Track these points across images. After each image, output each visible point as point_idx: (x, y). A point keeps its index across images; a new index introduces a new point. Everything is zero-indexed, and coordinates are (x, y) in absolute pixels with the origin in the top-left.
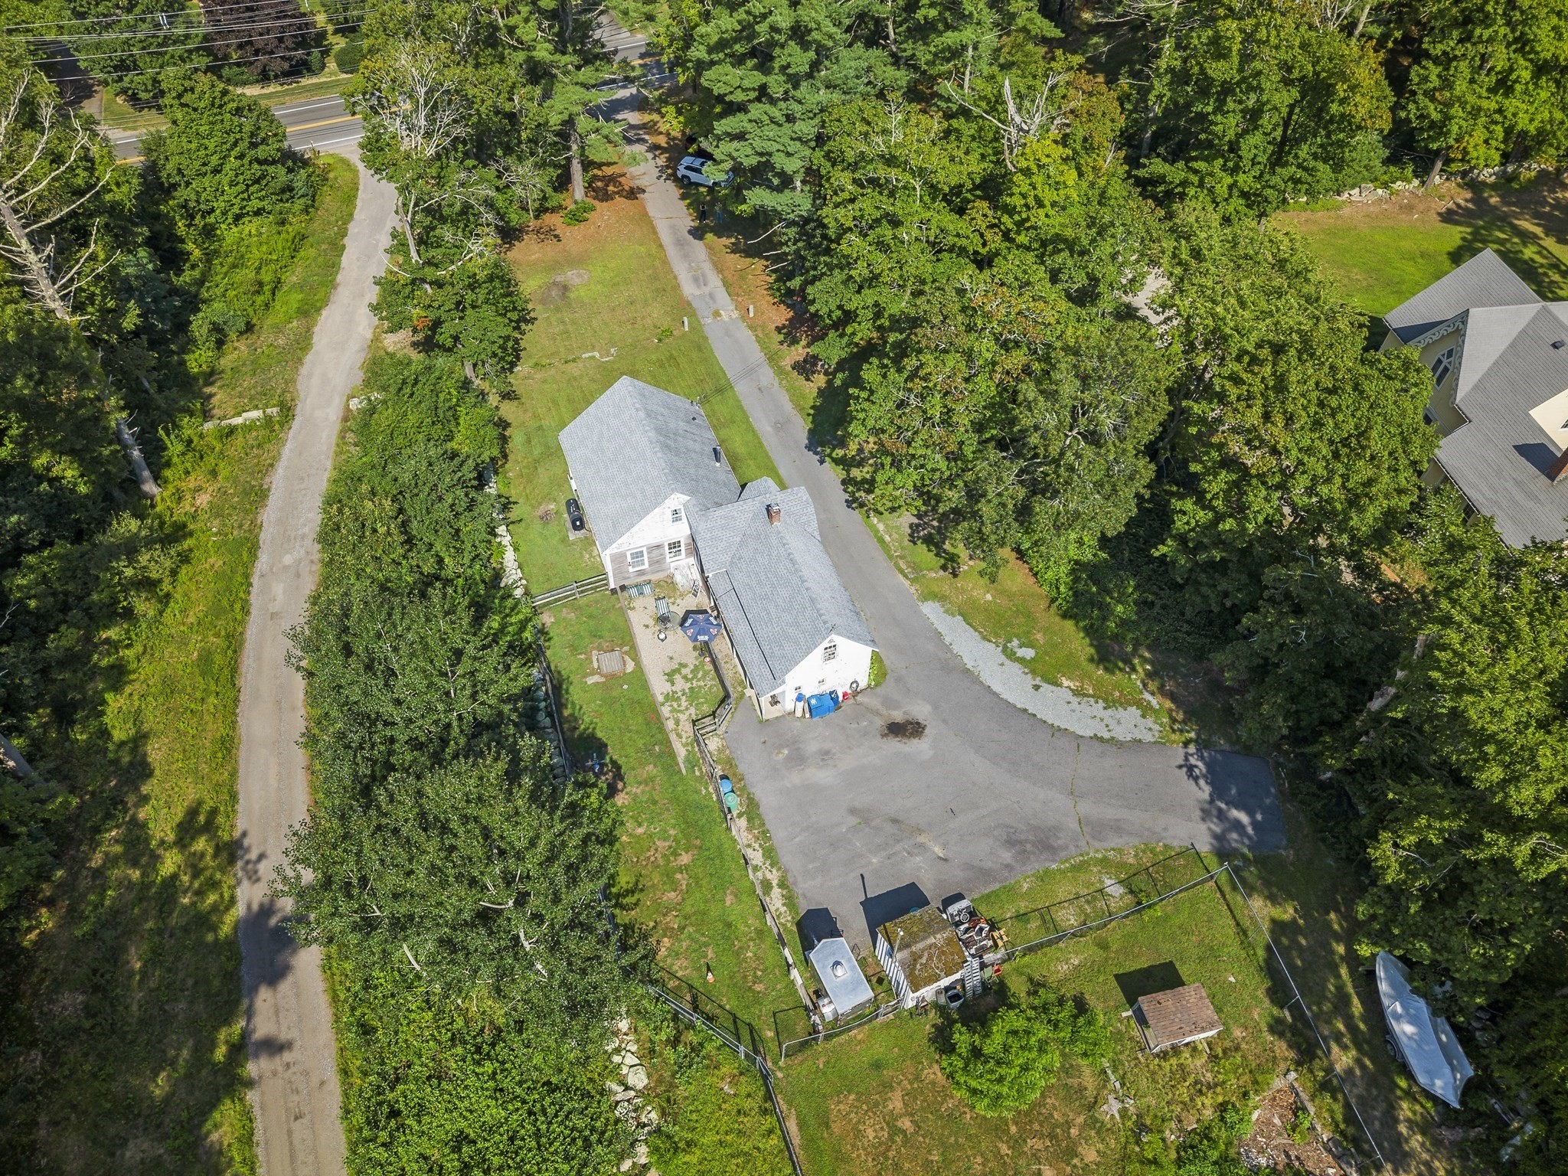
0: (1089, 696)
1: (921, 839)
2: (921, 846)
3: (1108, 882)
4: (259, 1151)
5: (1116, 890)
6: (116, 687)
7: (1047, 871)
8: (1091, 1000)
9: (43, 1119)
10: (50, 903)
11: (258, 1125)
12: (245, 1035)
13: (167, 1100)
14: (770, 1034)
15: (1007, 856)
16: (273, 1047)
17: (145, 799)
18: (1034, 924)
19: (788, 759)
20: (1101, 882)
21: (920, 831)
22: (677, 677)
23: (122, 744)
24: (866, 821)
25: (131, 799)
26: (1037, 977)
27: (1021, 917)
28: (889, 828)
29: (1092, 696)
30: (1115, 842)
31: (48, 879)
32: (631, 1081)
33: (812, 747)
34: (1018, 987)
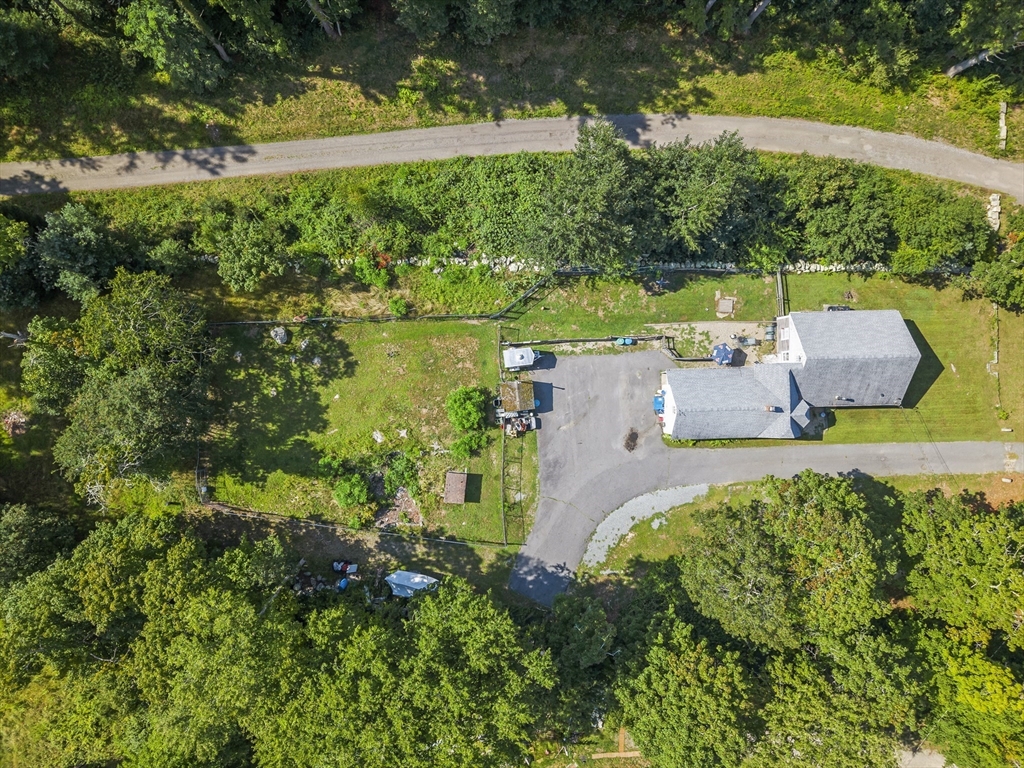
0: (619, 542)
1: (572, 423)
2: (569, 421)
3: (523, 496)
4: (543, 119)
5: (518, 497)
6: (801, 57)
7: (537, 471)
8: (476, 459)
10: (684, 33)
11: (553, 119)
12: (591, 116)
14: (512, 326)
15: (550, 457)
16: (581, 127)
17: (725, 73)
18: (516, 454)
19: (635, 377)
20: (524, 493)
21: (576, 424)
22: (704, 337)
23: (762, 62)
24: (589, 402)
25: (727, 67)
26: (494, 443)
27: (521, 449)
28: (582, 411)
29: (618, 544)
30: (540, 510)
32: (513, 265)
33: (637, 391)
34: (493, 433)
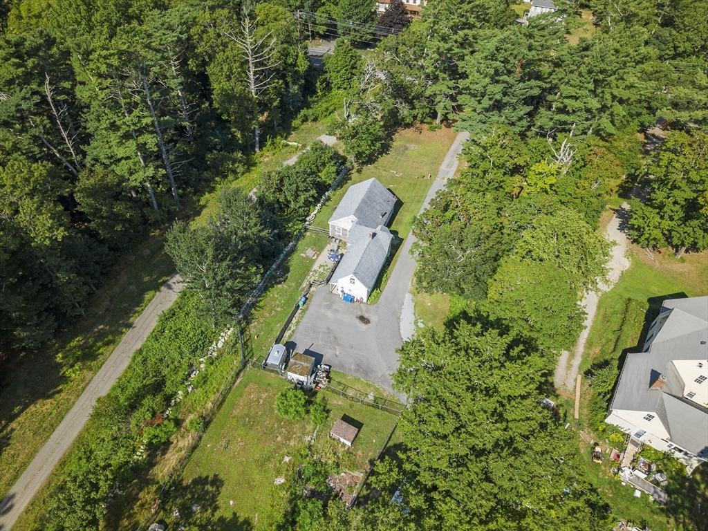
3: (372, 394)
4: (150, 304)
5: (371, 397)
6: (210, 192)
7: (359, 379)
8: (332, 413)
9: (125, 270)
10: (160, 230)
11: (154, 299)
12: (167, 281)
13: (145, 282)
14: (255, 359)
15: (353, 367)
16: (170, 287)
17: (194, 220)
18: (341, 387)
19: (327, 305)
20: (370, 392)
21: (339, 345)
22: (322, 267)
23: (200, 205)
24: (329, 333)
25: (192, 218)
26: (326, 398)
27: (339, 383)
28: (332, 339)
30: (386, 387)
31: (164, 224)
32: (218, 344)
33: (335, 307)
34: (319, 396)
